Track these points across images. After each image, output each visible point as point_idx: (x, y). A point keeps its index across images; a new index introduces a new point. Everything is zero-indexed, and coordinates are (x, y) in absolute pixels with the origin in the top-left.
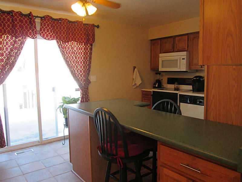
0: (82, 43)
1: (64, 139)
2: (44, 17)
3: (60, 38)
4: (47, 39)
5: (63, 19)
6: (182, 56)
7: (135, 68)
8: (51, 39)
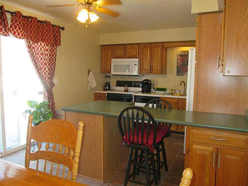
0: (51, 44)
1: (34, 145)
2: (14, 13)
3: (31, 38)
4: (18, 37)
5: (33, 18)
6: (134, 63)
7: (89, 71)
8: (22, 38)
